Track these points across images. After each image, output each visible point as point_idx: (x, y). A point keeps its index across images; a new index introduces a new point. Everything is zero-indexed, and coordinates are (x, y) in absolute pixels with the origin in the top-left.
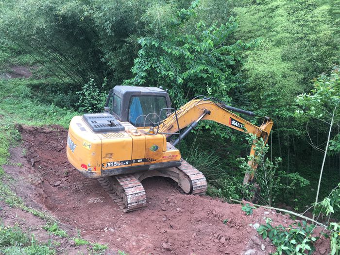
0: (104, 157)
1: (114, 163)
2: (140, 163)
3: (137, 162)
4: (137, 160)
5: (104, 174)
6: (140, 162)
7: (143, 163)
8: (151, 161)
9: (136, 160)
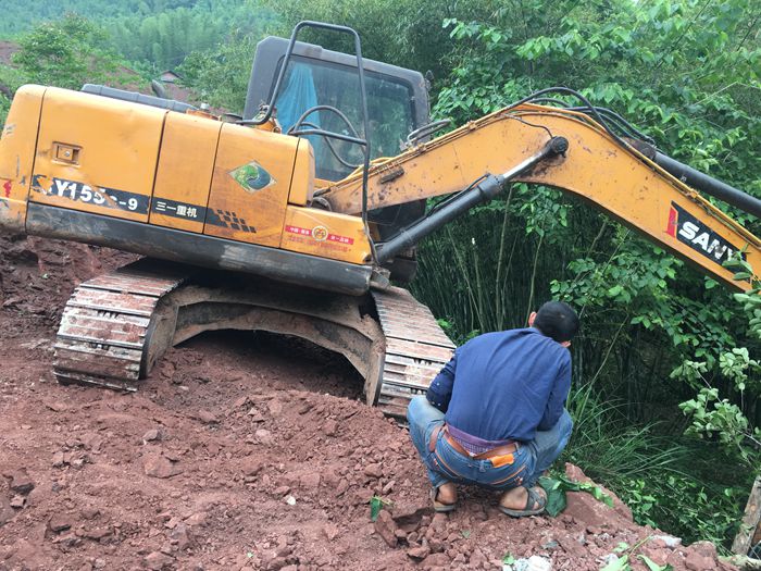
0: (45, 153)
1: (79, 187)
2: (185, 222)
3: (173, 214)
4: (176, 204)
5: (36, 217)
6: (186, 217)
7: (198, 227)
8: (235, 227)
9: (169, 203)
